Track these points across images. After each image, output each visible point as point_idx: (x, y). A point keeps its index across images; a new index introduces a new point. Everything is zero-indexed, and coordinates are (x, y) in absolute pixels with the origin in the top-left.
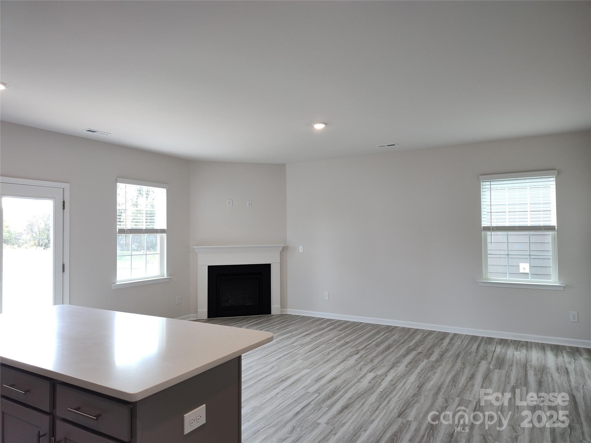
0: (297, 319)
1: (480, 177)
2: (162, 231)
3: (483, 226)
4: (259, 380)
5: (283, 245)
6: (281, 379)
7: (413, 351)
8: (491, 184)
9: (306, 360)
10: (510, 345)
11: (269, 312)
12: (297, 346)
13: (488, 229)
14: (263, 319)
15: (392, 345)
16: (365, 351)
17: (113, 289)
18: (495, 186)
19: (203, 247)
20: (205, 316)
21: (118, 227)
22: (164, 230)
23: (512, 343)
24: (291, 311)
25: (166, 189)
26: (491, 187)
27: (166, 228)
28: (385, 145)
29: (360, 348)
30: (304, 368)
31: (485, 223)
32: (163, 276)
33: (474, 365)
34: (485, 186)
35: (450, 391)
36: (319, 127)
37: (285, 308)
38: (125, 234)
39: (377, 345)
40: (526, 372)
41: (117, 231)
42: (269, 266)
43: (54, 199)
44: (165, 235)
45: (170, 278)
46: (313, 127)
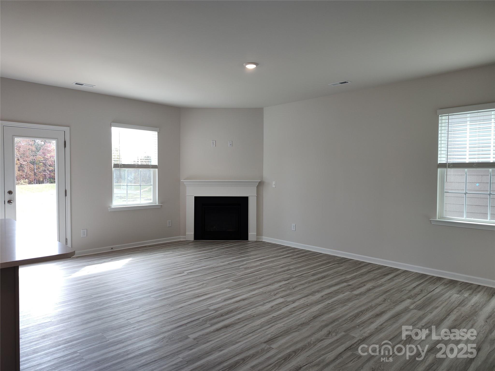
0: (266, 246)
1: (438, 111)
2: (154, 167)
3: (439, 162)
4: (179, 294)
5: (259, 181)
6: (197, 295)
7: (345, 283)
8: (449, 118)
9: (235, 282)
10: (456, 287)
11: (247, 239)
12: (242, 268)
13: (444, 166)
14: (238, 243)
15: (330, 275)
16: (298, 278)
17: (109, 211)
18: (453, 120)
19: (193, 181)
20: (192, 238)
21: (113, 162)
22: (156, 166)
23: (460, 285)
24: (266, 239)
25: (157, 132)
26: (449, 122)
27: (157, 164)
28: (337, 83)
29: (294, 276)
30: (227, 288)
31: (442, 159)
32: (156, 204)
33: (394, 303)
34: (443, 120)
35: (342, 325)
36: (251, 67)
37: (261, 236)
38: (119, 169)
39: (313, 275)
40: (447, 316)
41: (113, 165)
42: (247, 198)
43: (57, 140)
44: (157, 170)
45: (161, 205)
46: (245, 67)
